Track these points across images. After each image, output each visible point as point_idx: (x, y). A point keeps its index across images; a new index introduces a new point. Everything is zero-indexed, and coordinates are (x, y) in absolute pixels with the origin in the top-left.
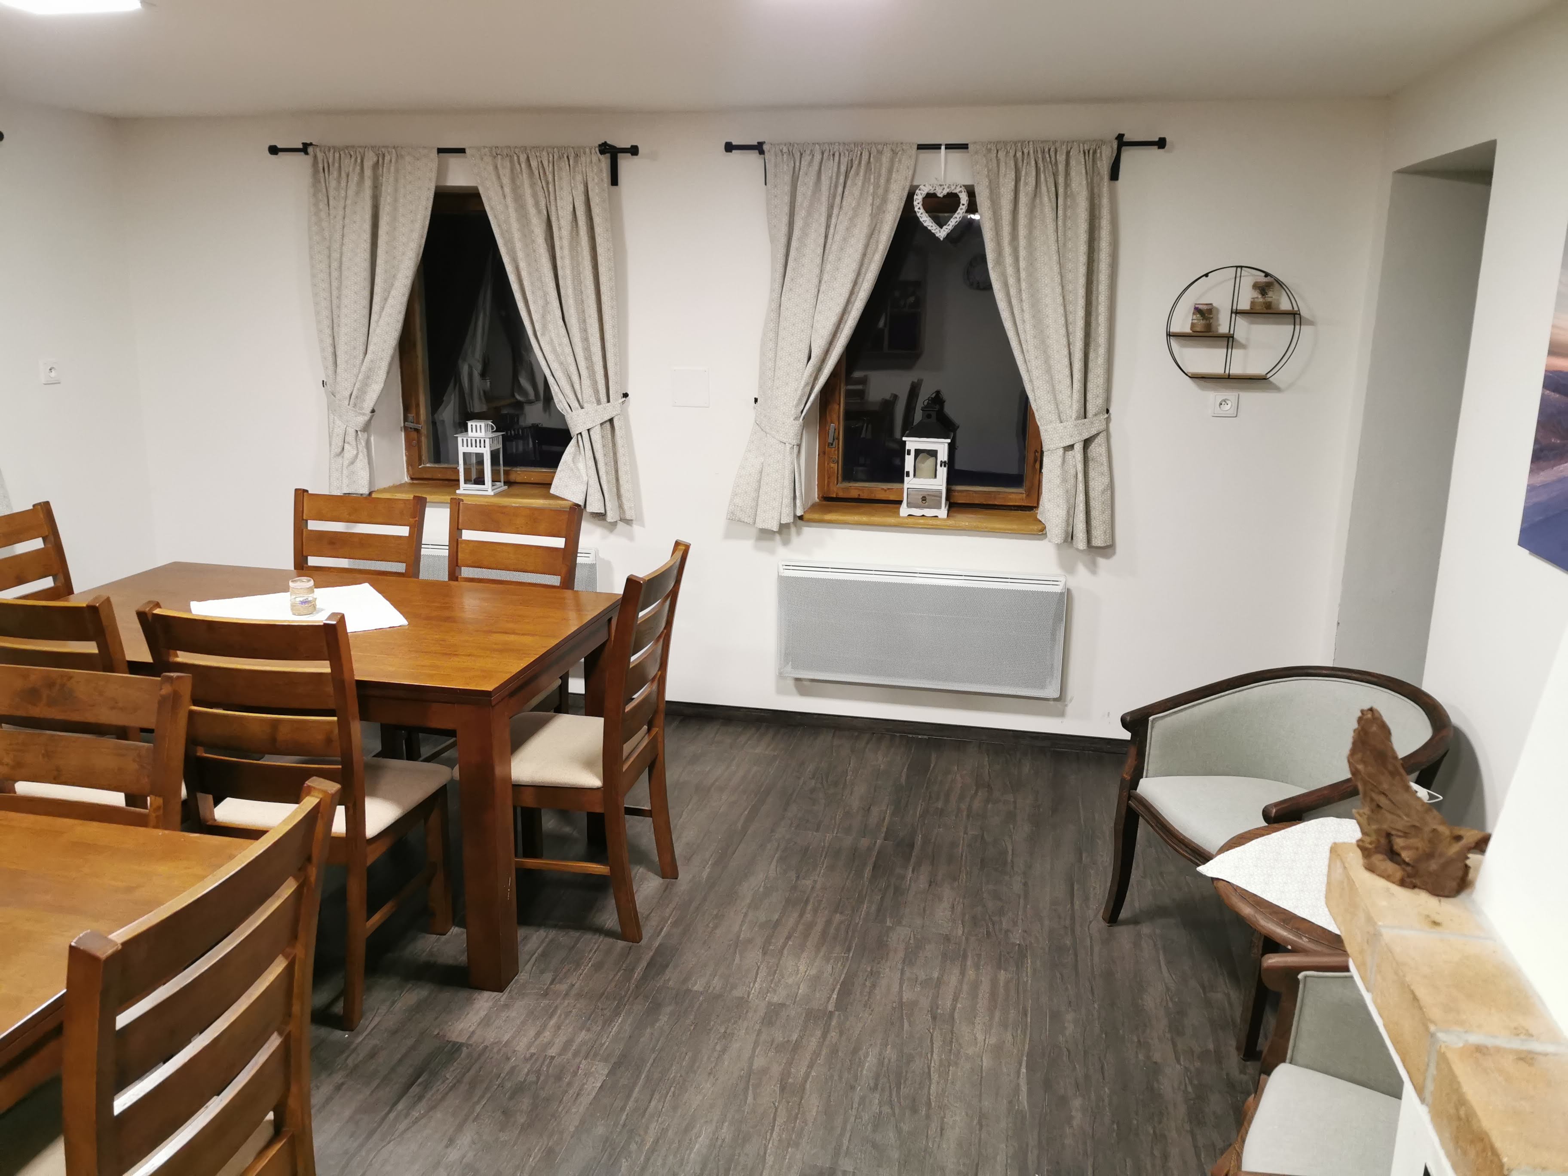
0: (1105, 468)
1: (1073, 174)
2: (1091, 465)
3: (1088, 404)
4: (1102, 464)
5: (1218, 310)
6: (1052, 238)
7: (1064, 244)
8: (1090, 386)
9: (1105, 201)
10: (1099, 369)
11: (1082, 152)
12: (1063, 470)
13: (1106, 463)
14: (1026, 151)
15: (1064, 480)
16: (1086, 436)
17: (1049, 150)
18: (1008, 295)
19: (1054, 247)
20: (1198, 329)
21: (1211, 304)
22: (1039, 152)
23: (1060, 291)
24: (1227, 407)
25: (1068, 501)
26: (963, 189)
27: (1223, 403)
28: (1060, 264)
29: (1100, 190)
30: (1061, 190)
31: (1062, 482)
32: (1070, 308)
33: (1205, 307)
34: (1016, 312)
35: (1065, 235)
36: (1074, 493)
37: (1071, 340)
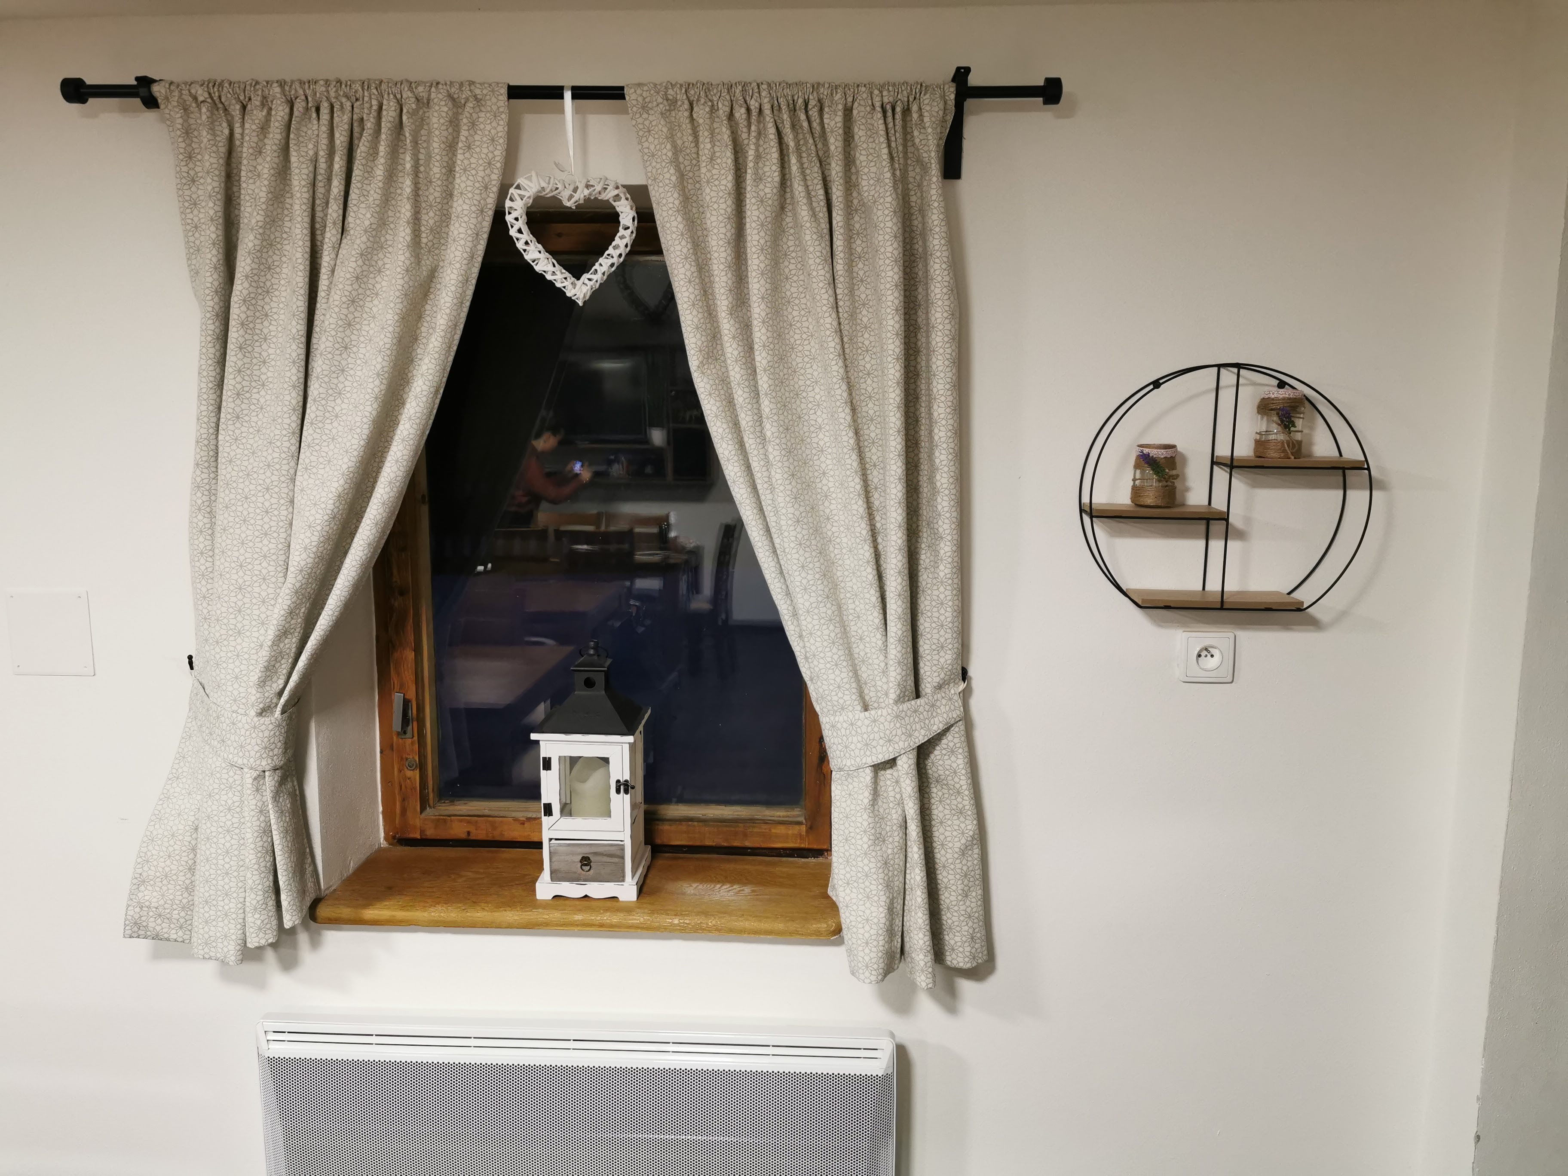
0: (967, 802)
1: (861, 157)
2: (936, 792)
3: (921, 665)
4: (959, 793)
5: (1184, 459)
6: (825, 297)
7: (853, 315)
8: (924, 624)
9: (935, 218)
10: (942, 589)
11: (879, 109)
12: (876, 816)
13: (966, 792)
14: (754, 104)
15: (879, 839)
16: (921, 737)
17: (806, 105)
18: (736, 425)
19: (829, 321)
20: (1149, 501)
21: (1174, 447)
22: (784, 107)
23: (849, 418)
24: (1211, 663)
25: (888, 886)
26: (621, 192)
27: (1204, 653)
28: (845, 360)
29: (922, 198)
30: (837, 194)
31: (874, 844)
32: (873, 455)
33: (1160, 454)
34: (755, 465)
35: (851, 291)
36: (902, 863)
37: (878, 525)
